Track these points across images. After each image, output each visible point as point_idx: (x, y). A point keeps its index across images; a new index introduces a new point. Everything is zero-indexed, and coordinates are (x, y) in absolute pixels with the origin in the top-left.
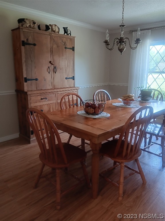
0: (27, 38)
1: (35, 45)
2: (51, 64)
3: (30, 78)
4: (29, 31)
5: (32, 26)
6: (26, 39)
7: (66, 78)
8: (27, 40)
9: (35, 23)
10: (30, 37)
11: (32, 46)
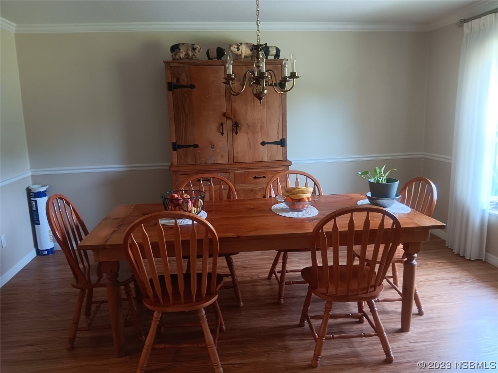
0: (177, 76)
1: (192, 87)
2: (227, 117)
3: (183, 144)
4: (181, 65)
5: (190, 54)
6: (175, 79)
7: (263, 144)
8: (178, 80)
9: (195, 49)
10: (184, 74)
11: (186, 89)
